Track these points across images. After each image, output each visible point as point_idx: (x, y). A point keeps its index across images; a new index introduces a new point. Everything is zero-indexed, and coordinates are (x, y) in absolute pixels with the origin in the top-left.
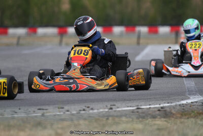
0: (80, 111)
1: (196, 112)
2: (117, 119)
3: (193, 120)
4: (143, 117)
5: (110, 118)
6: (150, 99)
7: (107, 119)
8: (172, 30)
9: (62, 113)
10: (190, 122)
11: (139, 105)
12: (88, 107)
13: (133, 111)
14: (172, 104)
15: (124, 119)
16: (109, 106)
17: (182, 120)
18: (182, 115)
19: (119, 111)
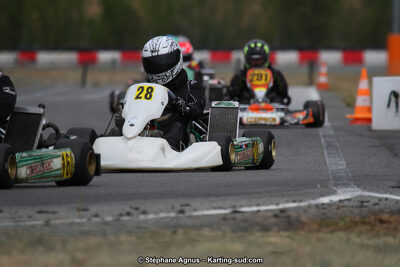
0: (121, 215)
1: (348, 219)
2: (193, 233)
3: (342, 234)
4: (245, 230)
5: (180, 231)
6: (259, 193)
7: (175, 232)
8: (302, 59)
9: (84, 220)
10: (337, 239)
11: (237, 205)
12: (137, 209)
13: (224, 218)
14: (302, 204)
15: (206, 232)
16: (178, 207)
17: (321, 235)
18: (320, 225)
19: (197, 217)
